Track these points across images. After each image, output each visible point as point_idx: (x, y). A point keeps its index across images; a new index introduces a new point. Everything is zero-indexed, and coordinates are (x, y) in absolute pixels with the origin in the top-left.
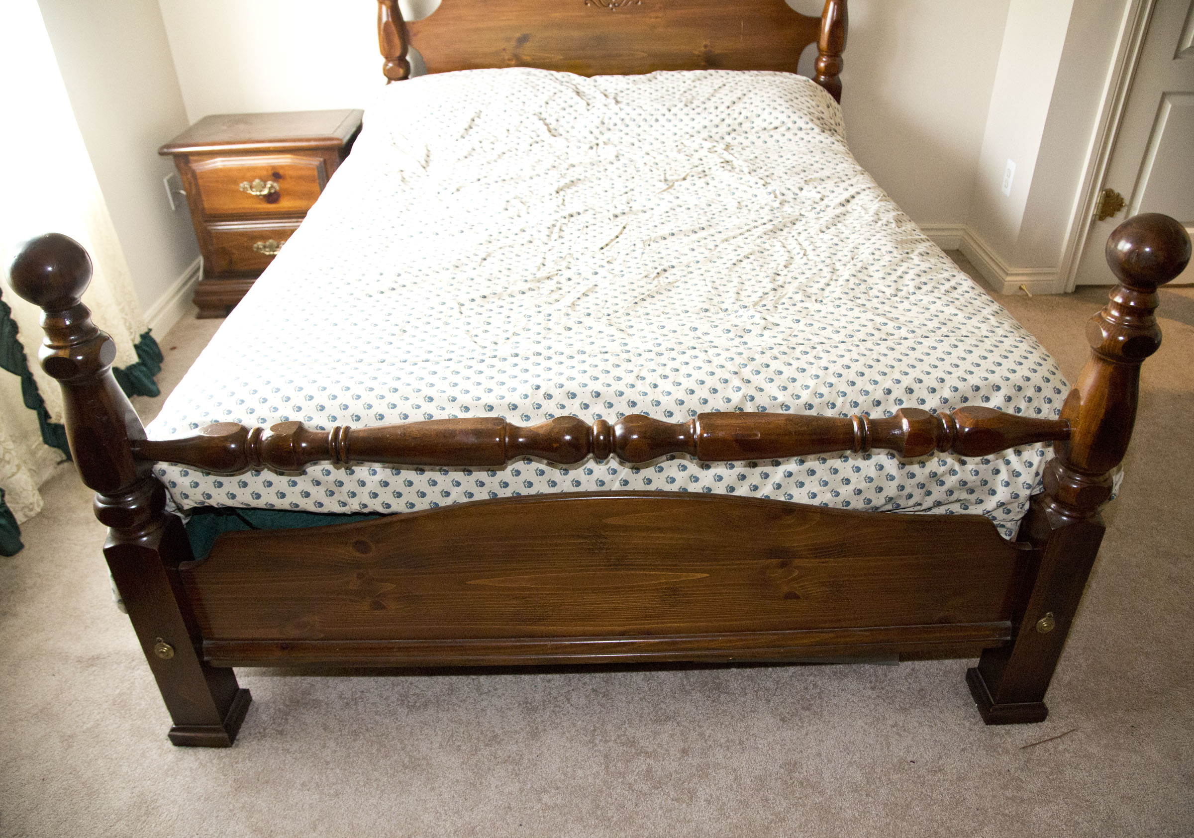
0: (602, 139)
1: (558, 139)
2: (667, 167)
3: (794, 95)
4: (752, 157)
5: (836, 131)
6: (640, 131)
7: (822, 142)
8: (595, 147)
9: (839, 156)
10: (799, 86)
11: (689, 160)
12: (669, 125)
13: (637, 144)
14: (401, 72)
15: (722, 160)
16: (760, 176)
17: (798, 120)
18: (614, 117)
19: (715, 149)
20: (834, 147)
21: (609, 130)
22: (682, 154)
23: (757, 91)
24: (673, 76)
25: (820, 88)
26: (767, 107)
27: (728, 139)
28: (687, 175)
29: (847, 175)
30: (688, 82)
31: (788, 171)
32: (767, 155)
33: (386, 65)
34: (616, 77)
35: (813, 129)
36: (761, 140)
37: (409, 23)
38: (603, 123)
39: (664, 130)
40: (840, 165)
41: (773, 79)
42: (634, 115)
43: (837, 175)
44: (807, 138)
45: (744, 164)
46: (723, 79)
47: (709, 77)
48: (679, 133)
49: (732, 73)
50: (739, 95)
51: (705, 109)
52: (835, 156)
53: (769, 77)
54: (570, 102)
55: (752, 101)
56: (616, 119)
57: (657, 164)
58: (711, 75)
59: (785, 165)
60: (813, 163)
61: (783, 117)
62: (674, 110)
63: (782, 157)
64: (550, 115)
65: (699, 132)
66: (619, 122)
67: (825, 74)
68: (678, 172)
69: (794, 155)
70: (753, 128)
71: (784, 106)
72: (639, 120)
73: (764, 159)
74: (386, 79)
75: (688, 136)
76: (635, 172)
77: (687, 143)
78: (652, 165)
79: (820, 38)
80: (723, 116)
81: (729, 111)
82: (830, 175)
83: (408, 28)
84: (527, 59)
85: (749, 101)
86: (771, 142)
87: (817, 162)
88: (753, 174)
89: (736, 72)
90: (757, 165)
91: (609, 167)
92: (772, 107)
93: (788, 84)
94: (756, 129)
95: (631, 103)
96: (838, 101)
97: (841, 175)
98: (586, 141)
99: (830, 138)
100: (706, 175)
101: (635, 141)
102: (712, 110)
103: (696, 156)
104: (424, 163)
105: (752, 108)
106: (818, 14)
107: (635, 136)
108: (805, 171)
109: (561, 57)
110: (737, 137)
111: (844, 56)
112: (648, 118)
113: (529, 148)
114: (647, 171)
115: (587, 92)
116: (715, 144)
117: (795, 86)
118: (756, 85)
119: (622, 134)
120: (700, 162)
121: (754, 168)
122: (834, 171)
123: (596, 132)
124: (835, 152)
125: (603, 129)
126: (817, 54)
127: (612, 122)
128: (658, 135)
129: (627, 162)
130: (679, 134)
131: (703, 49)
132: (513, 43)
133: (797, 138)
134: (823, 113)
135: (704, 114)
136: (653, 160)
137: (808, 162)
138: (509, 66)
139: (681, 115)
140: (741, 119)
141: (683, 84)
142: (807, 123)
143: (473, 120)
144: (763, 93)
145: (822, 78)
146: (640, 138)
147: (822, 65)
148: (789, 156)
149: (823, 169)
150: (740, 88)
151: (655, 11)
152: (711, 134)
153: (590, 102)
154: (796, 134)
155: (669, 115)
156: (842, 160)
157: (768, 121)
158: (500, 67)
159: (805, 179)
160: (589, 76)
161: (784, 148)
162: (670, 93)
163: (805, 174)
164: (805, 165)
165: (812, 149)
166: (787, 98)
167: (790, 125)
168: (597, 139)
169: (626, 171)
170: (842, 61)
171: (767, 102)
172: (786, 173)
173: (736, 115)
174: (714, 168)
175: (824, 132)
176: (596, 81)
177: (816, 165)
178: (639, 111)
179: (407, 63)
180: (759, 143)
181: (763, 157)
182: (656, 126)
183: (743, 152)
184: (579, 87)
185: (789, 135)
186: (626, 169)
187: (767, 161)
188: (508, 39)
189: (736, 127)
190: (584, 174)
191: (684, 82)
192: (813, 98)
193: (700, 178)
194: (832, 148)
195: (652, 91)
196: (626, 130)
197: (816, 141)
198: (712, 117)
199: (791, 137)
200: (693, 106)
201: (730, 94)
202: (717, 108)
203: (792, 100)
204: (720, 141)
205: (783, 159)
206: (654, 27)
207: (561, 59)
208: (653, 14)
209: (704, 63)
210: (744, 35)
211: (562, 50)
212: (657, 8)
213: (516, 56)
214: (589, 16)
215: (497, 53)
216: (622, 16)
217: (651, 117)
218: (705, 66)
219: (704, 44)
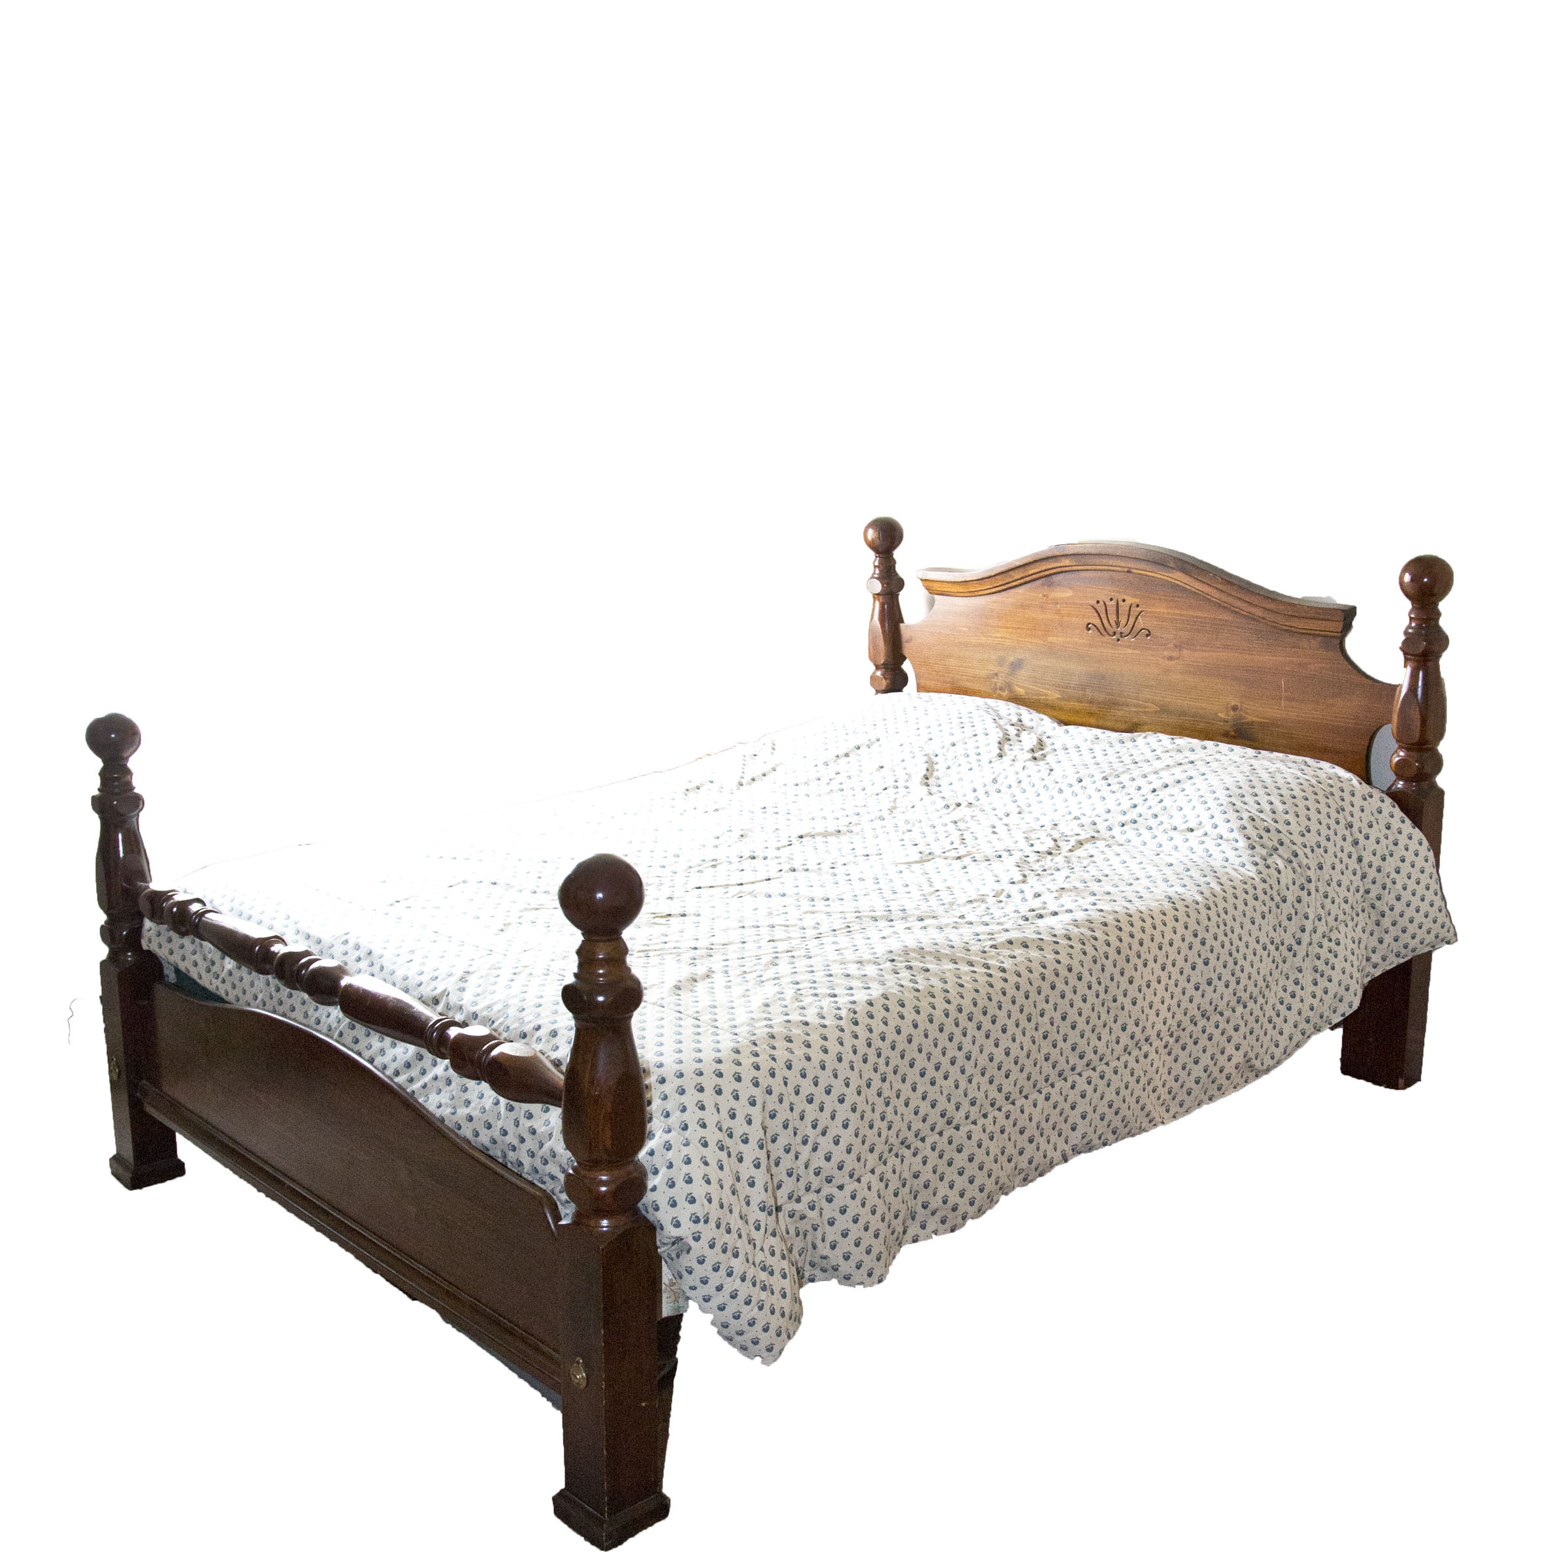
21: (999, 791)
33: (874, 674)
38: (995, 781)
66: (1014, 784)
70: (1161, 824)
74: (874, 691)
83: (902, 632)
84: (1022, 692)
109: (1059, 696)
127: (1007, 782)
131: (1231, 713)
132: (1005, 669)
143: (859, 748)
151: (1169, 649)
158: (990, 696)
188: (1001, 662)
206: (1167, 671)
207: (1059, 698)
208: (1166, 653)
209: (1233, 733)
210: (1288, 699)
211: (1059, 686)
212: (1171, 645)
213: (1009, 686)
214: (1090, 646)
215: (988, 678)
216: (1129, 651)
217: (1055, 785)
218: (1234, 737)
219: (1233, 703)
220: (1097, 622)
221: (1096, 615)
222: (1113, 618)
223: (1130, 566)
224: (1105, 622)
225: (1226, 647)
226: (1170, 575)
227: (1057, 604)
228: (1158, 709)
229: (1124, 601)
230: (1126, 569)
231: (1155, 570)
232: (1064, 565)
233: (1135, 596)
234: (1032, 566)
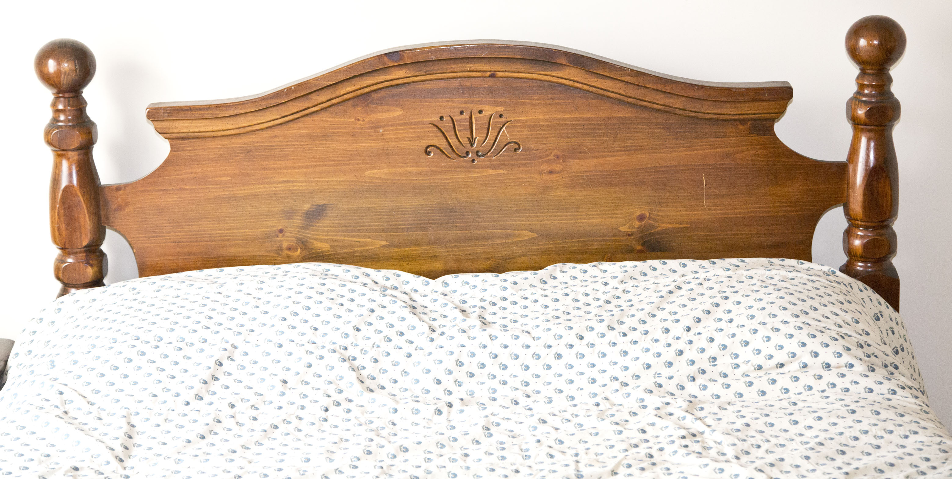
0: (459, 393)
1: (378, 395)
2: (581, 448)
3: (810, 302)
4: (739, 424)
5: (896, 367)
6: (527, 376)
7: (871, 391)
8: (445, 409)
9: (907, 418)
10: (817, 285)
11: (621, 432)
12: (581, 365)
13: (523, 401)
14: (90, 272)
15: (683, 432)
16: (759, 463)
17: (821, 350)
18: (478, 351)
19: (670, 409)
20: (896, 400)
21: (472, 375)
22: (608, 421)
23: (738, 297)
24: (585, 272)
25: (857, 284)
26: (760, 328)
27: (692, 388)
28: (619, 464)
29: (928, 460)
30: (613, 283)
31: (810, 453)
32: (769, 420)
33: (60, 261)
34: (482, 275)
35: (851, 366)
36: (754, 389)
37: (109, 187)
38: (460, 364)
39: (571, 374)
40: (913, 438)
41: (768, 273)
42: (516, 347)
43: (908, 460)
44: (841, 383)
45: (727, 440)
46: (676, 276)
47: (650, 272)
48: (601, 379)
49: (692, 265)
50: (708, 306)
51: (646, 333)
52: (899, 420)
53: (762, 271)
54: (400, 326)
55: (731, 316)
56: (483, 356)
57: (561, 442)
58: (655, 269)
59: (804, 439)
60: (858, 434)
61: (792, 346)
62: (589, 337)
63: (796, 423)
64: (364, 352)
65: (638, 377)
66: (489, 361)
67: (864, 258)
68: (601, 458)
69: (820, 418)
70: (737, 366)
71: (791, 325)
72: (526, 357)
73: (763, 428)
74: (59, 286)
75: (617, 385)
76: (520, 460)
77: (617, 398)
78: (553, 444)
79: (848, 196)
80: (681, 345)
81: (690, 336)
82: (893, 461)
83: (108, 195)
84: (325, 247)
85: (726, 317)
86: (773, 392)
87: (866, 432)
88: (744, 459)
89: (699, 262)
90: (751, 441)
91: (472, 449)
92: (769, 326)
93: (795, 282)
94: (744, 368)
95: (510, 325)
96: (896, 307)
97: (915, 459)
98: (430, 397)
99: (886, 382)
100: (654, 464)
101: (519, 396)
102: (659, 334)
103: (634, 424)
104: (119, 450)
105: (732, 328)
106: (842, 157)
107: (519, 386)
108: (843, 453)
109: (385, 243)
110: (709, 384)
111: (897, 226)
112: (543, 352)
113: (324, 415)
114: (543, 457)
115: (431, 306)
116: (668, 399)
117: (810, 285)
118: (738, 286)
119: (495, 384)
120: (644, 436)
121: (746, 446)
122: (901, 451)
123: (448, 382)
124: (900, 411)
125: (460, 374)
126: (845, 224)
127: (476, 362)
128: (560, 383)
129: (504, 438)
130: (599, 382)
131: (637, 224)
132: (298, 221)
133: (822, 384)
134: (868, 334)
135: (645, 342)
136: (555, 435)
137: (848, 433)
138: (289, 260)
139: (602, 345)
140: (713, 350)
141: (602, 288)
142: (840, 355)
143: (220, 364)
144: (750, 301)
145: (860, 266)
146: (529, 390)
147: (857, 243)
148: (810, 421)
149: (878, 447)
150: (709, 293)
151: (549, 161)
152: (659, 380)
153: (435, 324)
154: (820, 377)
155: (581, 347)
156: (914, 427)
157: (765, 352)
158: (273, 262)
159: (846, 469)
160: (433, 275)
161: (800, 405)
162: (579, 305)
163: (846, 458)
164: (843, 439)
165: (853, 406)
166: (796, 310)
167: (807, 358)
168: (450, 393)
169: (503, 458)
170: (893, 235)
171: (761, 317)
172: (807, 458)
173: (704, 343)
174: (669, 449)
175: (873, 370)
176: (446, 285)
177: (864, 438)
178: (525, 339)
179: (102, 255)
180: (750, 394)
181: (760, 425)
182: (558, 366)
183: (721, 414)
184: (416, 296)
185: (807, 379)
186: (503, 453)
187: (769, 431)
188: (289, 214)
189: (706, 365)
190: (425, 465)
191: (606, 284)
192: (846, 306)
193: (643, 469)
194: (893, 403)
195: (548, 301)
196: (501, 375)
197: (860, 388)
198: (659, 347)
199: (812, 382)
200: (624, 328)
201: (690, 305)
202: (667, 331)
203: (807, 313)
204: (677, 392)
205: (799, 428)
206: (547, 189)
207: (384, 246)
208: (545, 167)
209: (639, 247)
210: (709, 197)
211: (383, 230)
212: (552, 157)
213: (303, 243)
214: (433, 173)
215: (268, 237)
216: (490, 172)
217: (548, 350)
218: (640, 251)
219: (638, 213)
220: (442, 143)
221: (441, 134)
222: (464, 136)
223: (493, 69)
224: (453, 141)
225: (628, 149)
226: (554, 73)
227: (379, 127)
228: (535, 235)
229: (480, 112)
230: (488, 74)
231: (532, 71)
232: (396, 77)
233: (496, 104)
234: (346, 84)
